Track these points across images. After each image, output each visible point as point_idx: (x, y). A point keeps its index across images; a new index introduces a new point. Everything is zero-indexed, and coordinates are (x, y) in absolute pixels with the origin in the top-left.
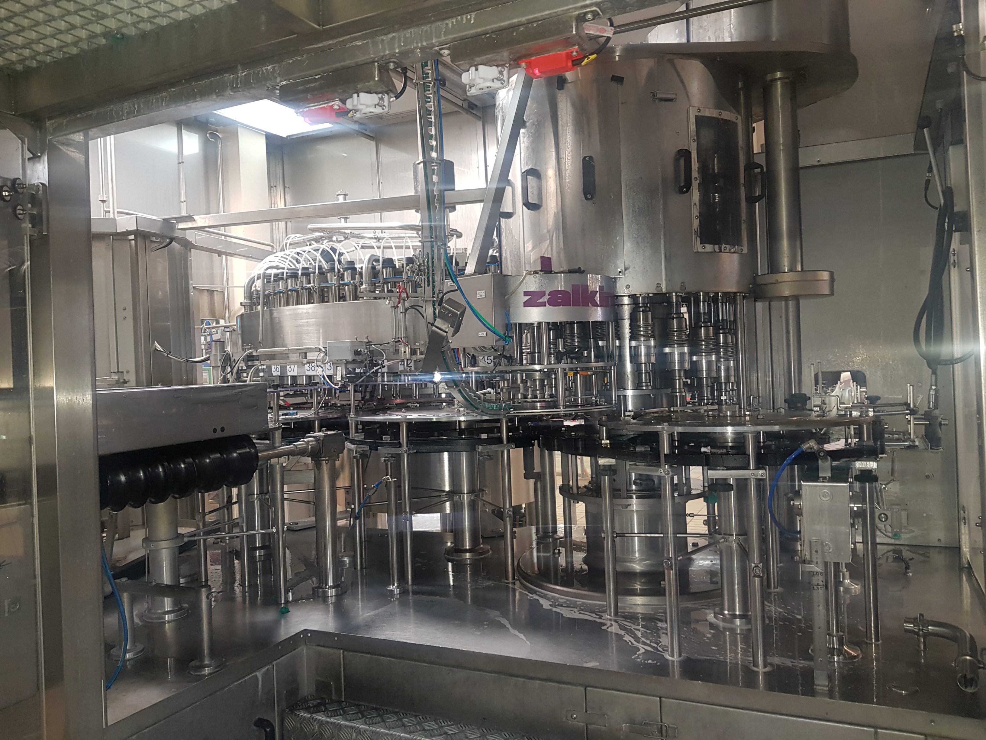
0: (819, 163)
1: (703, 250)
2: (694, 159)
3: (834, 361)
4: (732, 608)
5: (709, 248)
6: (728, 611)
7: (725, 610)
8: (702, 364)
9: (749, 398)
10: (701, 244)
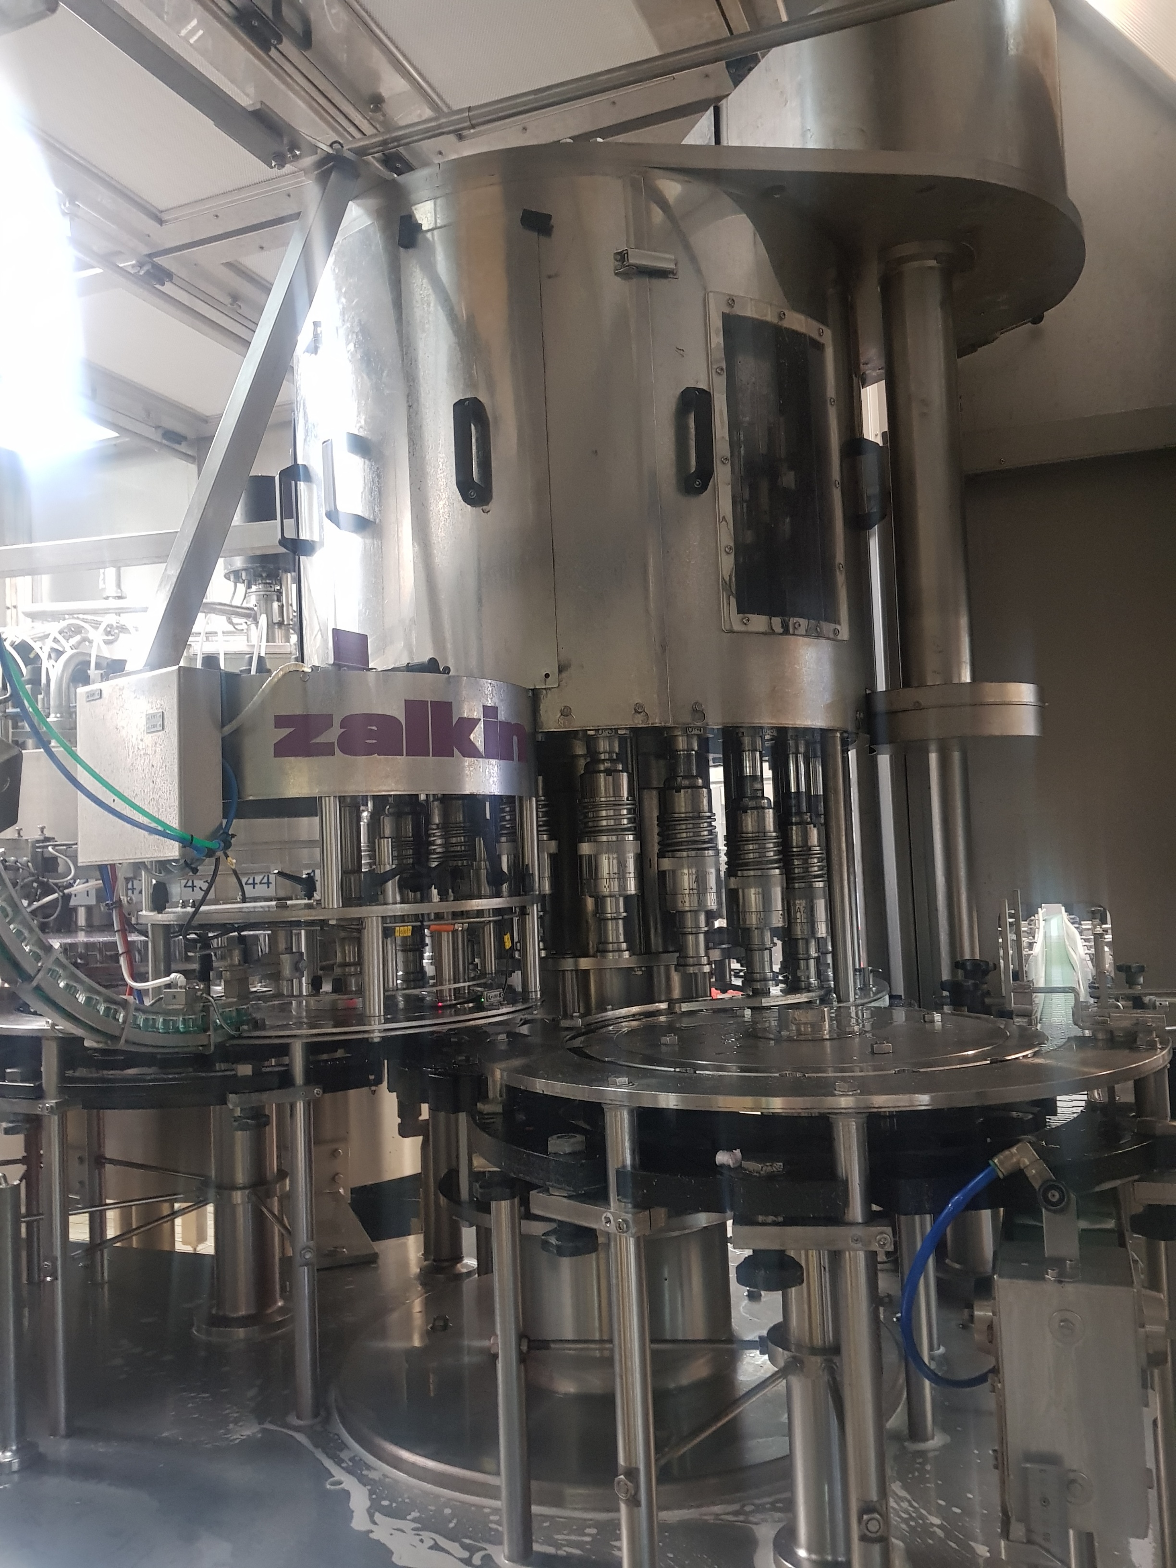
1: (743, 628)
2: (721, 413)
5: (758, 622)
7: (799, 1546)
9: (858, 972)
10: (738, 613)
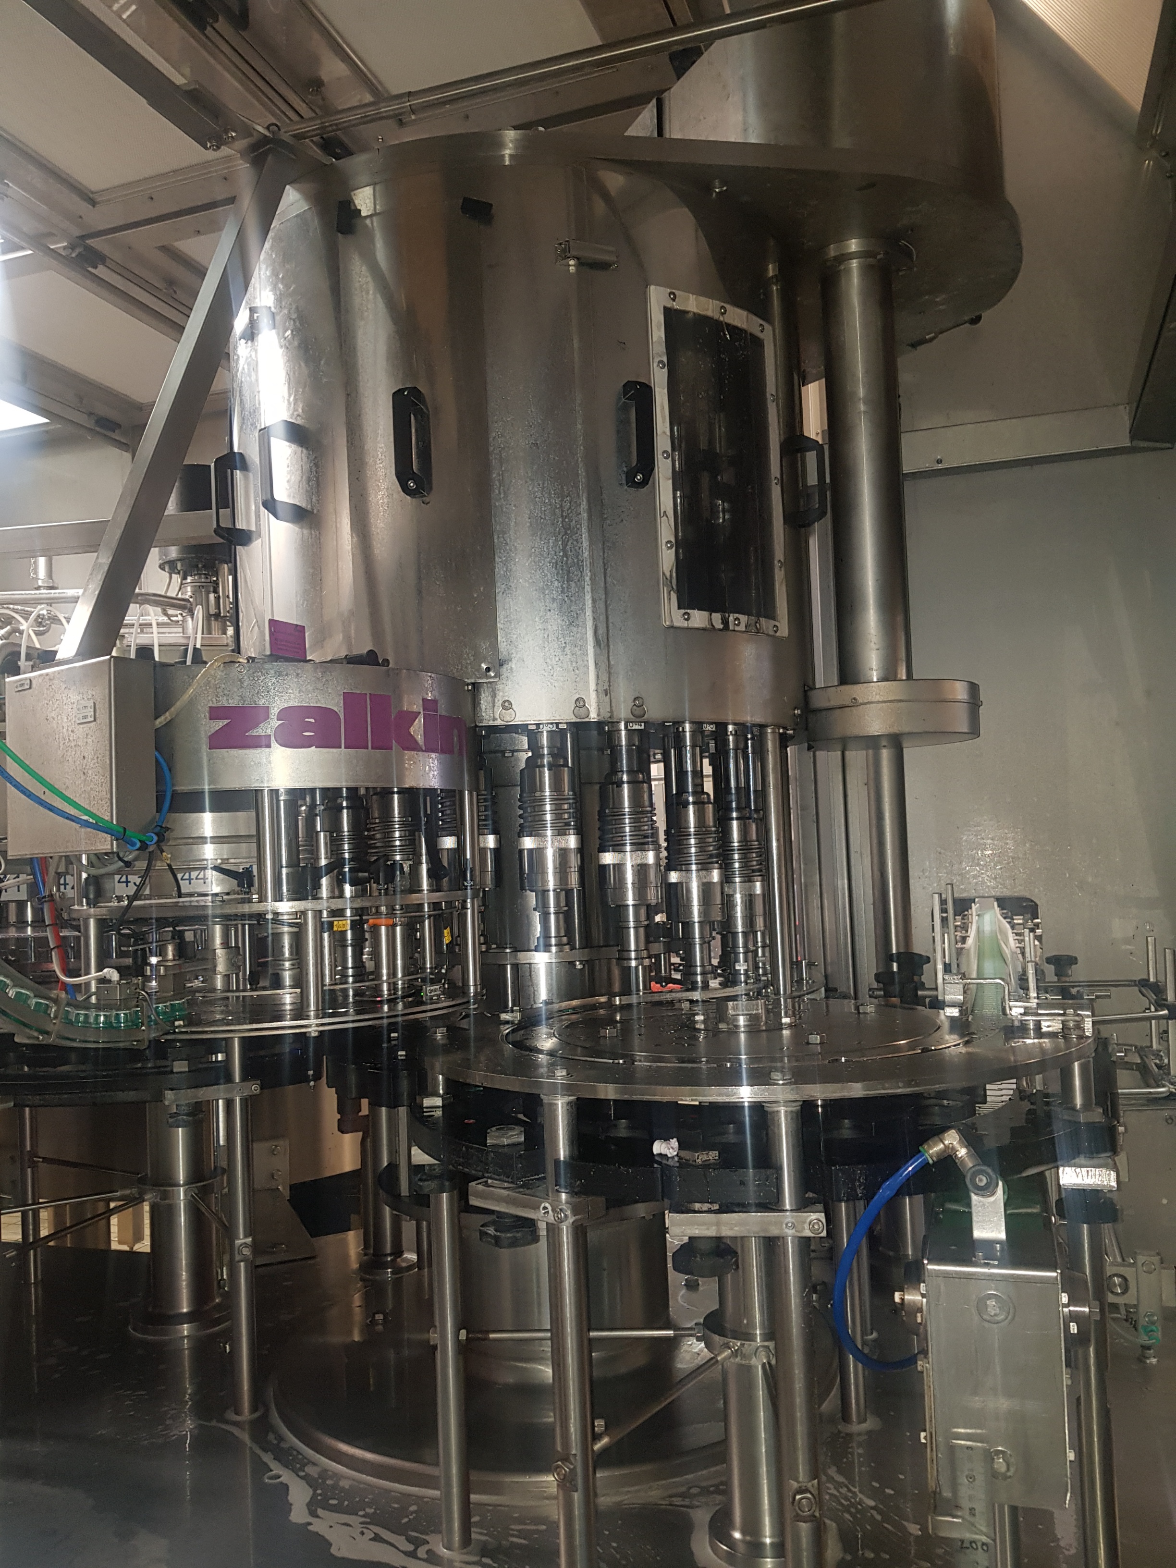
0: (940, 466)
1: (685, 624)
2: (663, 408)
3: (975, 877)
4: (752, 1527)
5: (699, 618)
6: (743, 1533)
7: (735, 1529)
8: (689, 891)
9: (795, 965)
10: (679, 608)
